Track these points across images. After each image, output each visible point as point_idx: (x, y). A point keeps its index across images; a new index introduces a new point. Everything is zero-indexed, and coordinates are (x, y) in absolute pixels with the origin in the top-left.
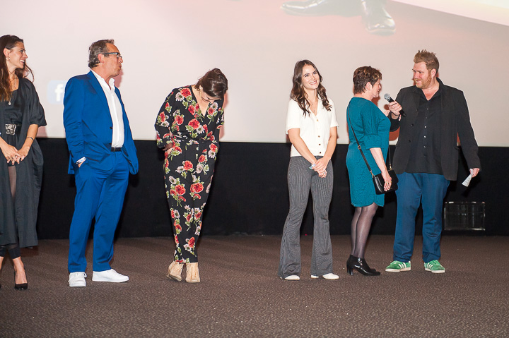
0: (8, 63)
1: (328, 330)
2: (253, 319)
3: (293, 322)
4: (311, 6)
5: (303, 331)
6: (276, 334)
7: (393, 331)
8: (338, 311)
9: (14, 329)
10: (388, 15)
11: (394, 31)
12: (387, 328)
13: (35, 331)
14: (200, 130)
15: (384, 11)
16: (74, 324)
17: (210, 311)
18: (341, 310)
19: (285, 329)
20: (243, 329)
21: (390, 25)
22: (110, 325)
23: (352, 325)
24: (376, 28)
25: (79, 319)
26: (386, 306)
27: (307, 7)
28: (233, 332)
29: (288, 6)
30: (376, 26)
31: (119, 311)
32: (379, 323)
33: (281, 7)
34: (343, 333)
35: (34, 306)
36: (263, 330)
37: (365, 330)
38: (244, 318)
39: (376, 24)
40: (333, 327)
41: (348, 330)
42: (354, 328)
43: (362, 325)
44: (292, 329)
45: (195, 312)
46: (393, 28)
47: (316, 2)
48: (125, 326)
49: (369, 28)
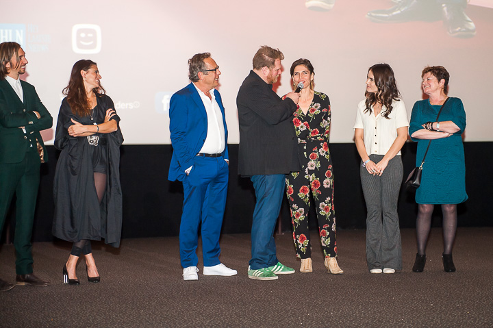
0: (85, 82)
1: (413, 321)
2: (343, 311)
3: (380, 313)
4: (394, 13)
5: (389, 321)
6: (363, 325)
7: (475, 321)
8: (423, 302)
9: (124, 322)
10: (469, 19)
11: (475, 33)
12: (469, 318)
13: (143, 324)
14: (302, 127)
15: (465, 15)
16: (178, 317)
17: (303, 303)
18: (426, 300)
19: (372, 321)
20: (332, 320)
21: (470, 28)
22: (211, 317)
23: (436, 315)
24: (457, 32)
25: (183, 312)
26: (470, 297)
27: (390, 15)
28: (323, 323)
29: (373, 14)
30: (457, 30)
31: (220, 304)
32: (462, 313)
33: (367, 16)
34: (426, 324)
35: (144, 300)
36: (352, 321)
37: (448, 320)
38: (334, 310)
39: (457, 28)
40: (418, 317)
41: (432, 320)
42: (437, 318)
43: (445, 315)
44: (379, 320)
45: (289, 304)
46: (473, 31)
47: (399, 10)
48: (224, 318)
49: (451, 31)
